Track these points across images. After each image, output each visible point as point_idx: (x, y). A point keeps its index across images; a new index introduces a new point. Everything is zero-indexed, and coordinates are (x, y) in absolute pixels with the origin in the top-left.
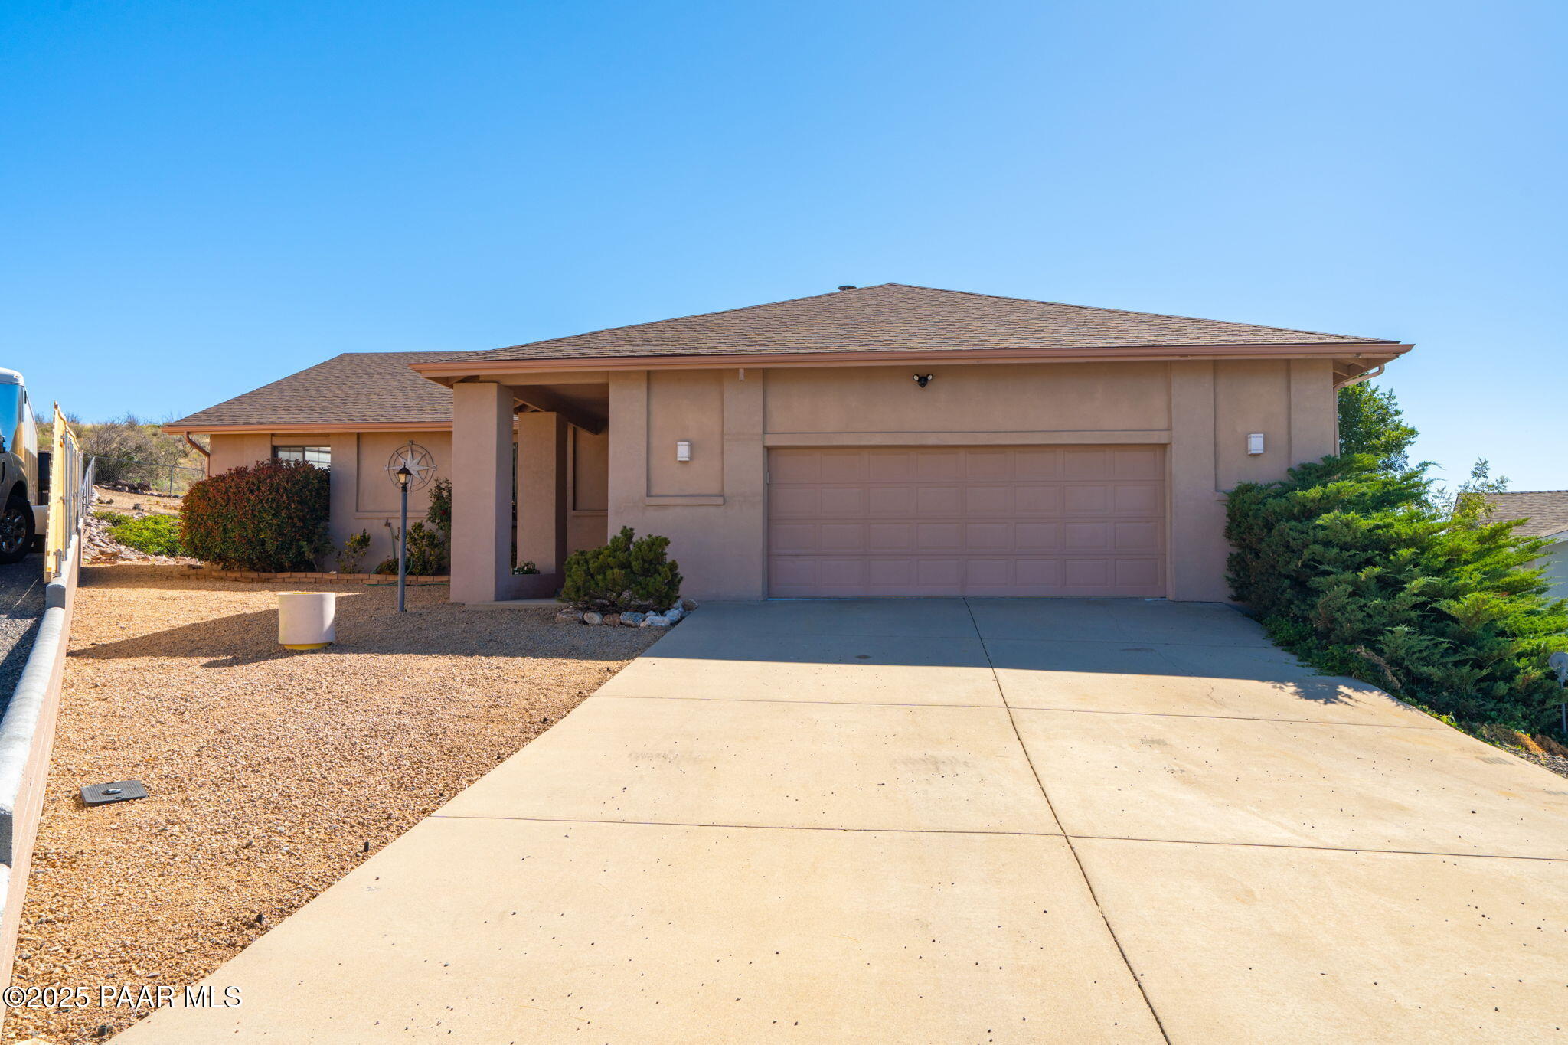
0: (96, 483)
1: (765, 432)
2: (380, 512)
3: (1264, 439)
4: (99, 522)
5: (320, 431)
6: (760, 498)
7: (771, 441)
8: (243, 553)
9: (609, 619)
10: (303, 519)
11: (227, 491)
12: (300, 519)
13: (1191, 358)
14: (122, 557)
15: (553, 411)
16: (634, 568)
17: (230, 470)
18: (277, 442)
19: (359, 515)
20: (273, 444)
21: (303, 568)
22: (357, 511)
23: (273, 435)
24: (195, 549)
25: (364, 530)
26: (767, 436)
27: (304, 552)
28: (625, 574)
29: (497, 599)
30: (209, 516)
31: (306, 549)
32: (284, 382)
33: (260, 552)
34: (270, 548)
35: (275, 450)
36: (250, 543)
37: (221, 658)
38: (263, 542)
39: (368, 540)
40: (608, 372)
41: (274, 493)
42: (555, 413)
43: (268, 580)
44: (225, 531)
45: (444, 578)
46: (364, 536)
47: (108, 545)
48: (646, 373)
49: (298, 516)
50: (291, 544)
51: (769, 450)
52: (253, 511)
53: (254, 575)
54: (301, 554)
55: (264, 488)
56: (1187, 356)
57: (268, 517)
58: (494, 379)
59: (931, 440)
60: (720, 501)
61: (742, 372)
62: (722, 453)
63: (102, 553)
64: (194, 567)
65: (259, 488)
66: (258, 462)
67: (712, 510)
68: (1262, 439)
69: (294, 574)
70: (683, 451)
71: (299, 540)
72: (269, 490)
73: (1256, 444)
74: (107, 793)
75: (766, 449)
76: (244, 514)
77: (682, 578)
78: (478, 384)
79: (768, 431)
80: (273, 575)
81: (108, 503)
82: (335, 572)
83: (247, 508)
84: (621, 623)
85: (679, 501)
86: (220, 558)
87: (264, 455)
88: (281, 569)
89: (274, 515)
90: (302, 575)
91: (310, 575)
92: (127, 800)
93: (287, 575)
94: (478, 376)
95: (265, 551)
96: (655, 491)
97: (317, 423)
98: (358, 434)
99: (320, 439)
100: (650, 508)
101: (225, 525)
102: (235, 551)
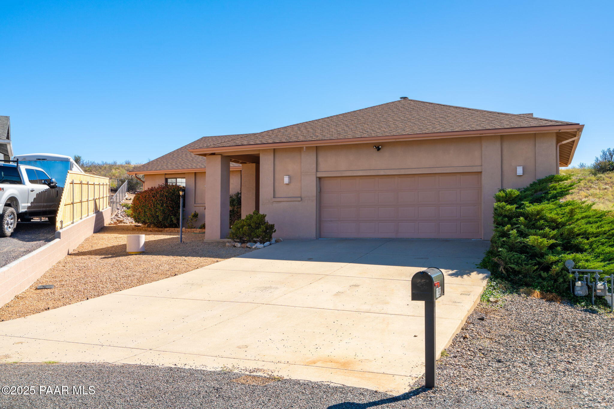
0: (128, 191)
1: (317, 171)
2: (201, 204)
3: (523, 170)
4: (122, 208)
5: (180, 172)
6: (315, 198)
7: (319, 175)
8: (151, 220)
9: (243, 245)
10: (173, 207)
11: (145, 197)
12: (171, 207)
13: (484, 135)
14: (124, 222)
15: (254, 163)
16: (252, 226)
17: (149, 188)
18: (167, 176)
19: (195, 205)
20: (166, 177)
21: (174, 226)
22: (195, 203)
23: (166, 174)
24: (136, 219)
25: (195, 211)
26: (318, 173)
27: (173, 220)
28: (249, 228)
29: (220, 239)
30: (139, 206)
31: (173, 219)
32: (176, 151)
33: (157, 220)
34: (160, 218)
35: (166, 180)
36: (153, 217)
37: (108, 256)
38: (158, 216)
39: (198, 215)
40: (260, 150)
41: (161, 197)
42: (255, 164)
43: (161, 231)
44: (145, 212)
45: (203, 230)
46: (195, 214)
47: (123, 217)
48: (273, 150)
49: (170, 206)
50: (168, 217)
51: (320, 179)
52: (154, 204)
53: (157, 229)
54: (172, 221)
55: (158, 195)
56: (483, 134)
57: (159, 206)
58: (220, 154)
59: (382, 173)
60: (299, 199)
61: (305, 148)
62: (301, 180)
63: (117, 220)
64: (137, 226)
65: (156, 196)
66: (159, 185)
67: (297, 203)
68: (522, 169)
69: (170, 229)
70: (286, 180)
71: (171, 215)
72: (160, 196)
73: (520, 171)
74: (43, 287)
75: (318, 178)
76: (151, 205)
77: (275, 230)
78: (215, 156)
79: (319, 170)
80: (163, 229)
81: (129, 200)
82: (184, 228)
83: (152, 203)
84: (247, 247)
85: (285, 199)
86: (144, 222)
87: (162, 182)
88: (166, 227)
89: (161, 206)
90: (173, 229)
91: (176, 229)
92: (47, 289)
93: (168, 229)
94: (215, 153)
95: (159, 220)
96: (277, 196)
97: (179, 169)
98: (195, 173)
99: (182, 175)
100: (274, 202)
101: (145, 210)
102: (148, 220)
